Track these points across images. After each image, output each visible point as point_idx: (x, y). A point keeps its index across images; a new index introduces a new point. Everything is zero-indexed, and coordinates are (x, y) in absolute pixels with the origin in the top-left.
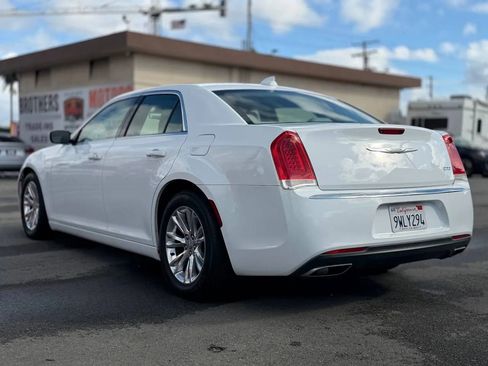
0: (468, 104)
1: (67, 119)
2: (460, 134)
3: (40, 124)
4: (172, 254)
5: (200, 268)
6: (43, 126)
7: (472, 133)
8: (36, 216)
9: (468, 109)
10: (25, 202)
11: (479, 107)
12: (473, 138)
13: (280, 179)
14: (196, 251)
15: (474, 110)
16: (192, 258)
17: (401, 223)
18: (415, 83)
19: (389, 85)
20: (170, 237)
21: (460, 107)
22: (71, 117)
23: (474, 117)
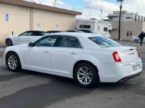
0: (96, 21)
2: (94, 31)
4: (79, 77)
5: (90, 81)
7: (97, 30)
9: (96, 23)
10: (9, 61)
11: (99, 22)
12: (97, 32)
13: (115, 62)
14: (88, 77)
15: (98, 23)
16: (86, 78)
17: (134, 70)
18: (80, 14)
19: (72, 14)
20: (78, 73)
21: (94, 22)
23: (98, 25)
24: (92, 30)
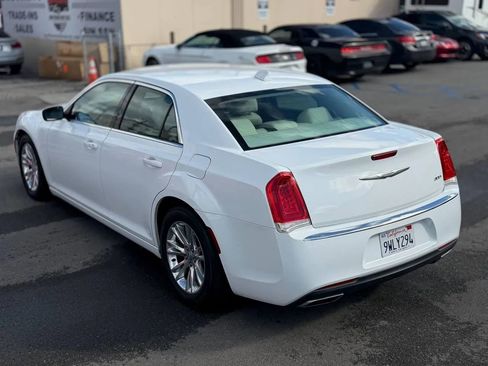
1: (51, 10)
3: (24, 13)
4: (174, 260)
5: (200, 282)
6: (26, 14)
7: (474, 9)
8: (36, 180)
10: (24, 162)
13: (275, 221)
14: (197, 264)
16: (192, 269)
17: (390, 247)
20: (170, 245)
22: (55, 7)
24: (454, 11)
